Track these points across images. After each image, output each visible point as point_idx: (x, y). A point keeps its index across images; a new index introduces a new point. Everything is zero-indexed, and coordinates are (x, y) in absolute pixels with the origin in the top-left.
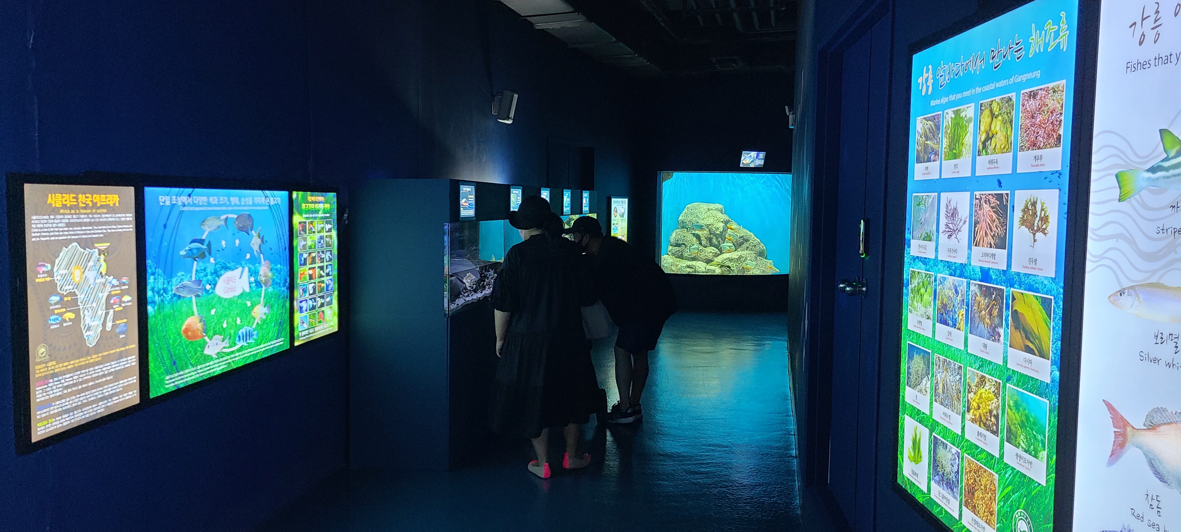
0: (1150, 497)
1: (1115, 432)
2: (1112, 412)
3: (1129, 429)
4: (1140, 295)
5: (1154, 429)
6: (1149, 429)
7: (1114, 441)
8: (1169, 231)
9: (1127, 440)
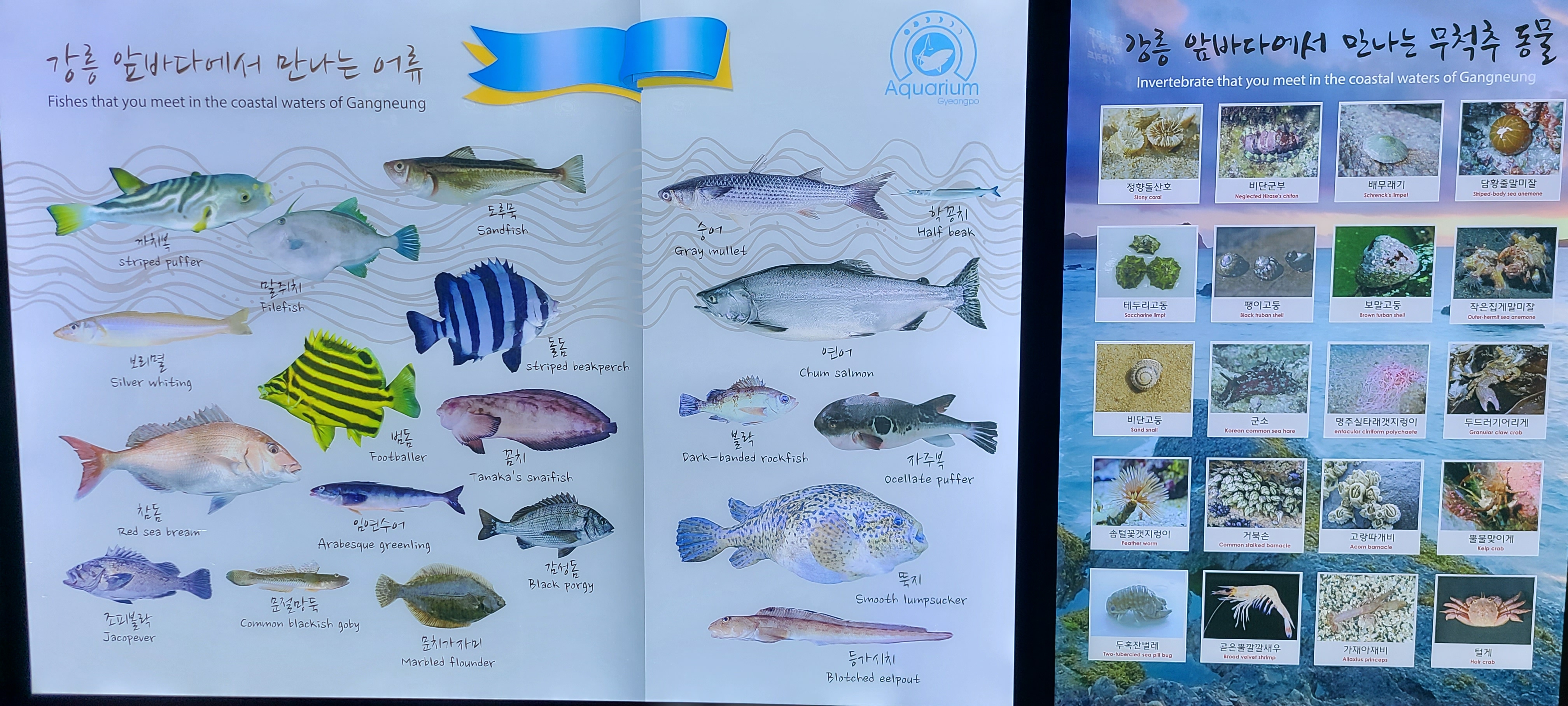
0: (144, 510)
1: (83, 464)
2: (75, 445)
3: (104, 455)
4: (104, 326)
5: (141, 446)
6: (134, 448)
7: (84, 473)
8: (137, 263)
9: (103, 466)
